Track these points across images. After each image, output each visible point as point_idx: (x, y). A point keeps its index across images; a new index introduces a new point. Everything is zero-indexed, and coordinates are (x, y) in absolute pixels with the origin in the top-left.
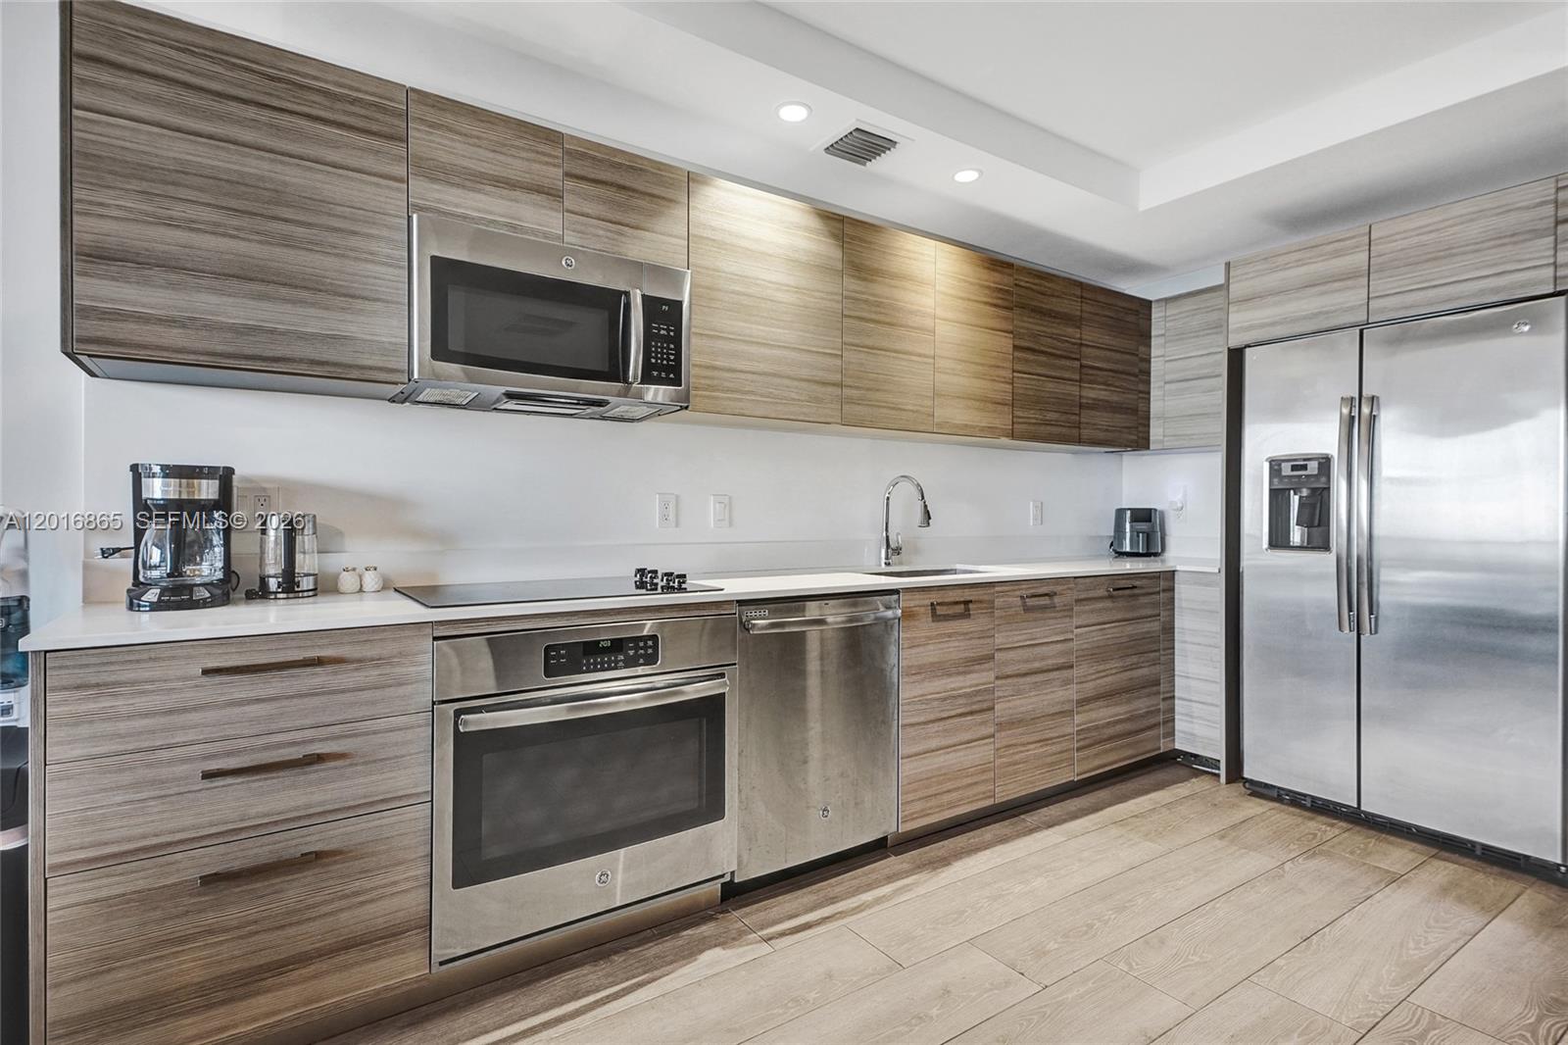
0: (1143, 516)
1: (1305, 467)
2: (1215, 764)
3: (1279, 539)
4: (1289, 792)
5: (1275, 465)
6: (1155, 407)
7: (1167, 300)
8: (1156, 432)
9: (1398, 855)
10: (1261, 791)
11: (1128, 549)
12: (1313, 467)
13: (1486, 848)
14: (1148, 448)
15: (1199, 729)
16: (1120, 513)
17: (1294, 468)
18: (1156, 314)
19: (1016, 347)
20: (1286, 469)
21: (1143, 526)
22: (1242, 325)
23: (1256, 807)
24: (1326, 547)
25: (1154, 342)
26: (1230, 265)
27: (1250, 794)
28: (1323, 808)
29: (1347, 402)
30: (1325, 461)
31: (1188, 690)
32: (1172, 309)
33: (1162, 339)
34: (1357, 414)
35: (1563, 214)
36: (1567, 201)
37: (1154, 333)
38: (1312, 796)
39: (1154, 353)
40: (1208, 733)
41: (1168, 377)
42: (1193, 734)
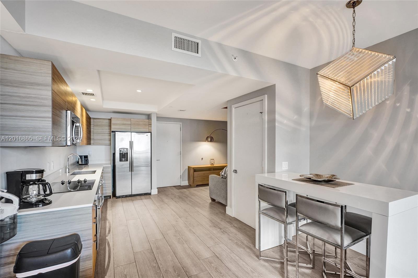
0: (86, 157)
1: (124, 150)
2: (111, 196)
3: (121, 160)
4: (121, 196)
5: (120, 149)
6: (92, 137)
7: (94, 118)
9: (138, 197)
10: (119, 197)
11: (83, 163)
13: (144, 194)
14: (91, 145)
15: (107, 191)
16: (81, 156)
18: (92, 120)
20: (122, 150)
21: (86, 159)
22: (114, 128)
23: (119, 199)
24: (127, 160)
26: (111, 118)
27: (116, 198)
28: (126, 196)
29: (130, 142)
30: (127, 149)
31: (105, 186)
32: (95, 120)
33: (93, 125)
34: (131, 143)
35: (149, 124)
36: (150, 123)
37: (91, 124)
38: (125, 195)
39: (91, 127)
40: (109, 192)
41: (95, 132)
42: (106, 193)
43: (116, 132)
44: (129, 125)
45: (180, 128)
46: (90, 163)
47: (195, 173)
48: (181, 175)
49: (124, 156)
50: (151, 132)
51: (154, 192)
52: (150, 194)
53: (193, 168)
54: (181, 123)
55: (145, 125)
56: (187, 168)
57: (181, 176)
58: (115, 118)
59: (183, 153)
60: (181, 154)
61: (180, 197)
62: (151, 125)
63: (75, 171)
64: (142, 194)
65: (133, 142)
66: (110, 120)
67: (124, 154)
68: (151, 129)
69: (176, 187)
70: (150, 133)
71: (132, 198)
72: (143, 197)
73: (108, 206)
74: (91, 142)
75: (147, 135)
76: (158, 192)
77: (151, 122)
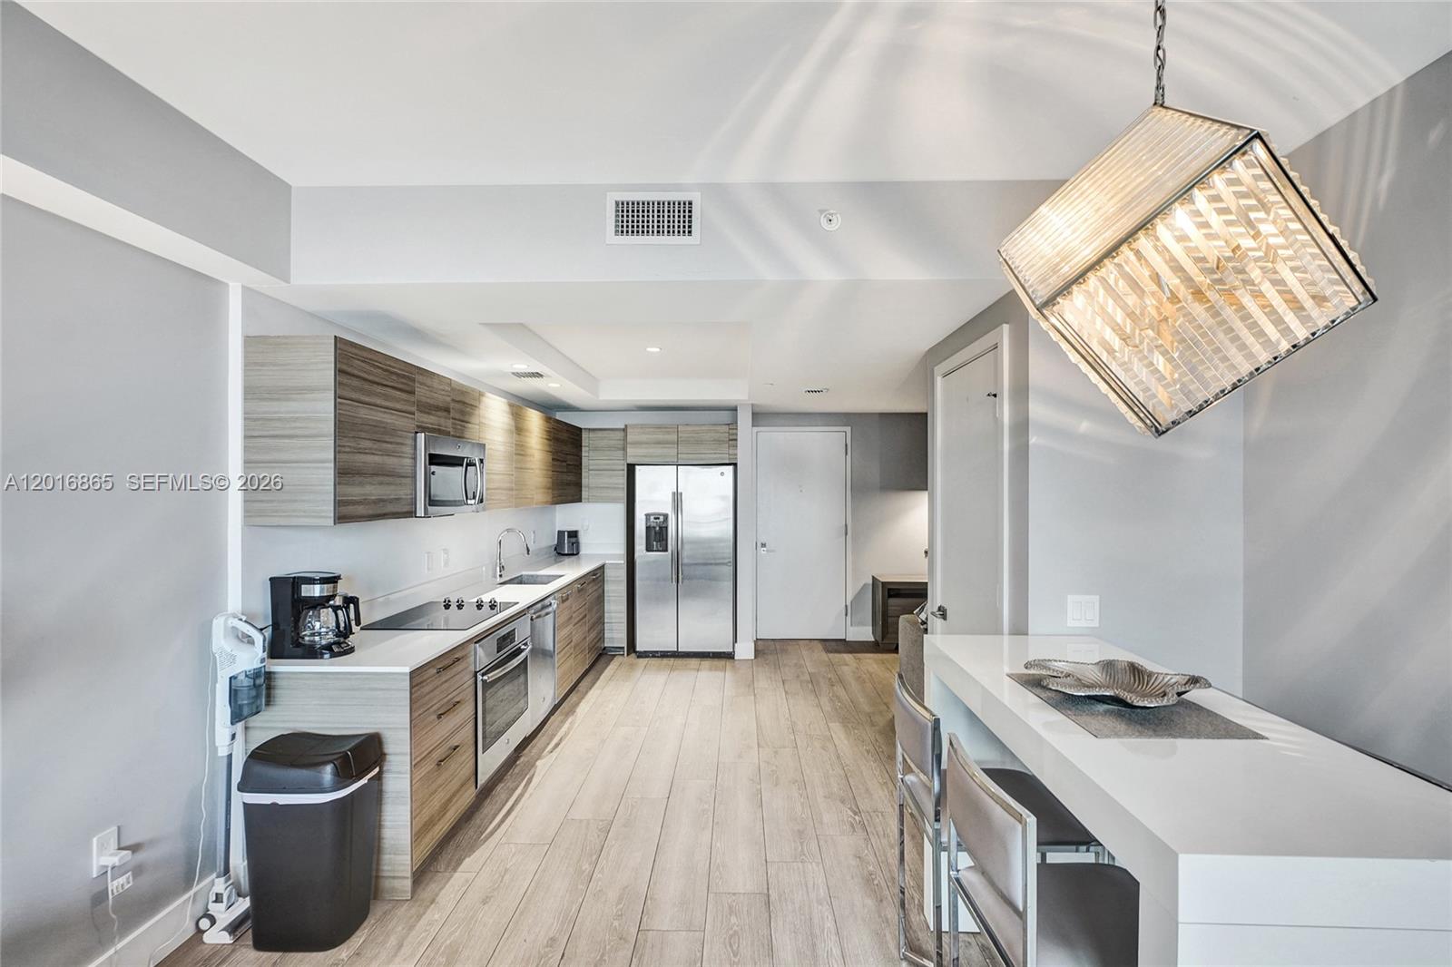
0: (573, 534)
1: (658, 518)
2: (623, 648)
3: (649, 549)
4: (650, 652)
5: (648, 516)
6: (584, 481)
7: (590, 430)
8: (584, 494)
9: (694, 662)
10: (644, 655)
11: (566, 552)
12: (662, 518)
13: (713, 653)
14: (579, 500)
15: (615, 636)
16: (561, 533)
17: (655, 518)
18: (584, 435)
19: (553, 459)
20: (652, 518)
21: (573, 540)
22: (633, 454)
23: (643, 661)
24: (666, 550)
25: (583, 449)
26: (626, 426)
27: (638, 657)
28: (664, 655)
29: (674, 494)
30: (666, 516)
31: (611, 618)
32: (592, 435)
33: (587, 449)
34: (677, 499)
35: (731, 437)
36: (733, 434)
37: (583, 444)
38: (661, 652)
39: (583, 454)
40: (620, 636)
41: (591, 468)
42: (612, 638)
43: (637, 467)
44: (672, 443)
45: (846, 445)
46: (583, 551)
47: (892, 601)
48: (849, 604)
49: (658, 536)
50: (735, 465)
51: (745, 651)
52: (729, 656)
53: (883, 583)
54: (848, 429)
55: (719, 442)
56: (871, 582)
57: (846, 606)
58: (635, 426)
59: (855, 533)
60: (846, 534)
61: (813, 680)
62: (736, 440)
63: (524, 573)
64: (709, 653)
65: (681, 494)
66: (625, 430)
67: (658, 528)
68: (736, 455)
69: (827, 644)
70: (731, 467)
71: (679, 662)
72: (706, 663)
73: (602, 677)
74: (583, 493)
75: (722, 474)
76: (757, 652)
77: (734, 431)
